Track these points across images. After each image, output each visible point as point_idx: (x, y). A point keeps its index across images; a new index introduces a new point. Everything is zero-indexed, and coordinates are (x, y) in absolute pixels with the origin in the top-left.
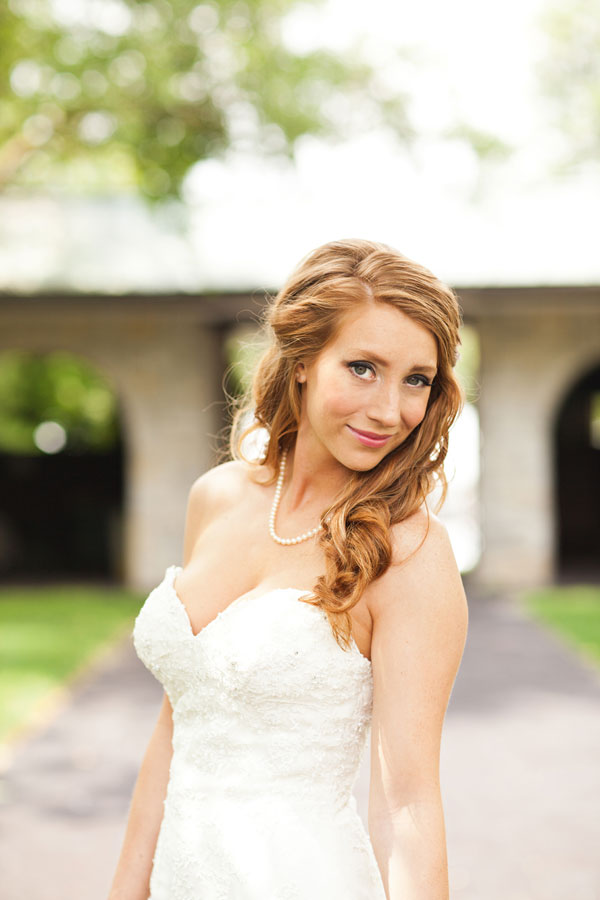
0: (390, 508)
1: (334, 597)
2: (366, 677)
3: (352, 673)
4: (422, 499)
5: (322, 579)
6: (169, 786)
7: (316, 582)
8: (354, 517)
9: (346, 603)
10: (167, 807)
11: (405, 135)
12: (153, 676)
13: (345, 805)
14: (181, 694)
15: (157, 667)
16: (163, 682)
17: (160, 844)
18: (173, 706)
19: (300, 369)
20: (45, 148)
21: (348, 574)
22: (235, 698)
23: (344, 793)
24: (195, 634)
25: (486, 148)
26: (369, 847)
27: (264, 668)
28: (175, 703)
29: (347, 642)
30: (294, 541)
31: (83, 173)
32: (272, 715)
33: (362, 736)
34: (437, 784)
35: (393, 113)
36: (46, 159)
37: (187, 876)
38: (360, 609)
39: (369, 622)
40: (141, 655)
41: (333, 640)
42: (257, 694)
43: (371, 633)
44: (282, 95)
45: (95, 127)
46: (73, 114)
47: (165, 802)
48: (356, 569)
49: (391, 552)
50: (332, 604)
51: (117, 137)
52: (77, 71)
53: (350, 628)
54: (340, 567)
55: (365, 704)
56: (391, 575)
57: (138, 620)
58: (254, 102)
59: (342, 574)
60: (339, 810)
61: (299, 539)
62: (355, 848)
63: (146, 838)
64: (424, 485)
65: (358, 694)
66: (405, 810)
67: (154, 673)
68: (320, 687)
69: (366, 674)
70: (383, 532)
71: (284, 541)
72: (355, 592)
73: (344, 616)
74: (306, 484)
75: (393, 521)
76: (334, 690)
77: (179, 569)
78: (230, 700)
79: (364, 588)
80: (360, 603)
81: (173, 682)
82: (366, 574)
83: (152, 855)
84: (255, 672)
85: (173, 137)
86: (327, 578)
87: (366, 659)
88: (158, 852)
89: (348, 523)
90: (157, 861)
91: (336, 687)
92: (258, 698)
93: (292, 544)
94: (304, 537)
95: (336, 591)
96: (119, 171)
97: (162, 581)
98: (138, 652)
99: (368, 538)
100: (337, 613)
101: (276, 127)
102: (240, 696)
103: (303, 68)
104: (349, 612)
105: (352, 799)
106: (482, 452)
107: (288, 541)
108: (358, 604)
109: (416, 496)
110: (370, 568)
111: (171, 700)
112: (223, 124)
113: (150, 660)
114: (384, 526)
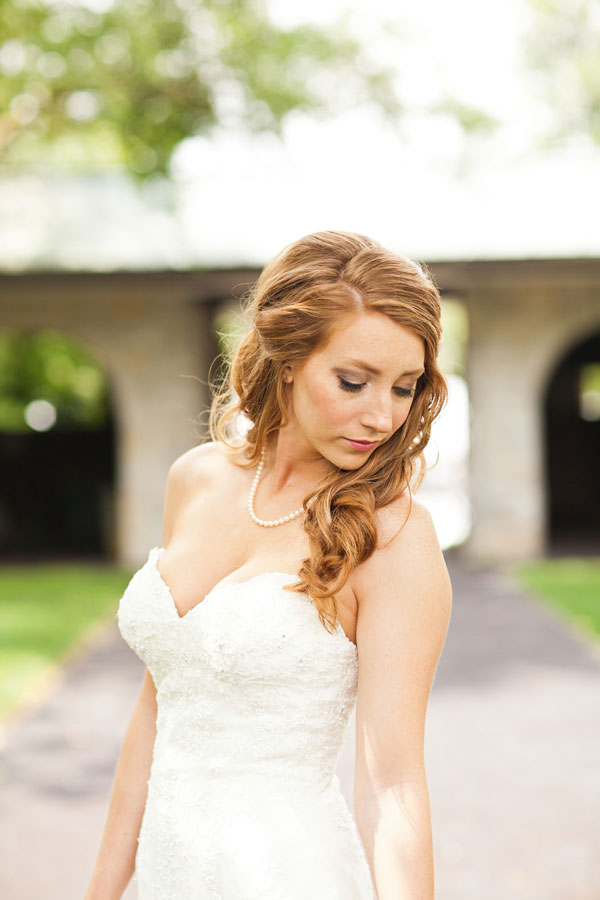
0: (374, 492)
1: (319, 582)
2: (351, 660)
3: (338, 656)
4: (405, 483)
5: (307, 562)
6: (153, 767)
7: (301, 565)
8: (339, 501)
9: (332, 586)
10: (150, 788)
11: (392, 110)
12: (137, 656)
13: (328, 785)
14: (165, 675)
15: (142, 647)
16: (146, 661)
17: (144, 824)
18: (156, 686)
19: (287, 371)
20: (32, 127)
21: (333, 558)
22: (222, 680)
23: (327, 774)
24: (181, 616)
25: (473, 123)
26: (353, 826)
27: (251, 651)
28: (159, 683)
29: (333, 625)
30: (276, 523)
31: (70, 150)
32: (259, 697)
33: (345, 717)
34: (422, 764)
35: (379, 87)
36: (32, 137)
37: (172, 856)
38: (346, 593)
39: (354, 606)
40: (125, 635)
41: (319, 623)
42: (243, 677)
43: (357, 615)
44: (268, 71)
45: (82, 105)
46: (60, 92)
47: (149, 782)
48: (342, 553)
49: (376, 536)
50: (318, 589)
51: (104, 115)
52: (63, 50)
53: (336, 611)
54: (326, 551)
55: (350, 686)
56: (376, 558)
57: (122, 601)
58: (239, 79)
59: (328, 558)
60: (322, 791)
61: (281, 521)
62: (339, 827)
63: (131, 817)
64: (407, 469)
65: (343, 677)
66: (390, 790)
67: (138, 653)
68: (307, 669)
69: (351, 657)
70: (368, 516)
71: (266, 523)
72: (341, 576)
73: (330, 600)
74: (289, 470)
75: (379, 505)
76: (320, 673)
77: (162, 550)
78: (216, 682)
79: (349, 572)
80: (345, 586)
81: (158, 663)
82: (352, 558)
83: (137, 835)
84: (242, 655)
85: (160, 114)
86: (312, 562)
87: (352, 643)
88: (143, 831)
89: (332, 508)
90: (142, 840)
91: (322, 670)
92: (245, 680)
93: (274, 526)
94: (287, 518)
95: (321, 575)
96: (107, 150)
97: (146, 562)
98: (122, 633)
99: (354, 522)
100: (323, 597)
101: (263, 104)
102: (227, 677)
103: (288, 44)
104: (335, 596)
105: (336, 779)
106: (472, 425)
107: (271, 523)
108: (343, 588)
109: (400, 481)
110: (356, 552)
111: (155, 680)
112: (209, 101)
113: (134, 641)
114: (369, 510)
